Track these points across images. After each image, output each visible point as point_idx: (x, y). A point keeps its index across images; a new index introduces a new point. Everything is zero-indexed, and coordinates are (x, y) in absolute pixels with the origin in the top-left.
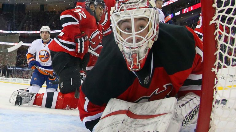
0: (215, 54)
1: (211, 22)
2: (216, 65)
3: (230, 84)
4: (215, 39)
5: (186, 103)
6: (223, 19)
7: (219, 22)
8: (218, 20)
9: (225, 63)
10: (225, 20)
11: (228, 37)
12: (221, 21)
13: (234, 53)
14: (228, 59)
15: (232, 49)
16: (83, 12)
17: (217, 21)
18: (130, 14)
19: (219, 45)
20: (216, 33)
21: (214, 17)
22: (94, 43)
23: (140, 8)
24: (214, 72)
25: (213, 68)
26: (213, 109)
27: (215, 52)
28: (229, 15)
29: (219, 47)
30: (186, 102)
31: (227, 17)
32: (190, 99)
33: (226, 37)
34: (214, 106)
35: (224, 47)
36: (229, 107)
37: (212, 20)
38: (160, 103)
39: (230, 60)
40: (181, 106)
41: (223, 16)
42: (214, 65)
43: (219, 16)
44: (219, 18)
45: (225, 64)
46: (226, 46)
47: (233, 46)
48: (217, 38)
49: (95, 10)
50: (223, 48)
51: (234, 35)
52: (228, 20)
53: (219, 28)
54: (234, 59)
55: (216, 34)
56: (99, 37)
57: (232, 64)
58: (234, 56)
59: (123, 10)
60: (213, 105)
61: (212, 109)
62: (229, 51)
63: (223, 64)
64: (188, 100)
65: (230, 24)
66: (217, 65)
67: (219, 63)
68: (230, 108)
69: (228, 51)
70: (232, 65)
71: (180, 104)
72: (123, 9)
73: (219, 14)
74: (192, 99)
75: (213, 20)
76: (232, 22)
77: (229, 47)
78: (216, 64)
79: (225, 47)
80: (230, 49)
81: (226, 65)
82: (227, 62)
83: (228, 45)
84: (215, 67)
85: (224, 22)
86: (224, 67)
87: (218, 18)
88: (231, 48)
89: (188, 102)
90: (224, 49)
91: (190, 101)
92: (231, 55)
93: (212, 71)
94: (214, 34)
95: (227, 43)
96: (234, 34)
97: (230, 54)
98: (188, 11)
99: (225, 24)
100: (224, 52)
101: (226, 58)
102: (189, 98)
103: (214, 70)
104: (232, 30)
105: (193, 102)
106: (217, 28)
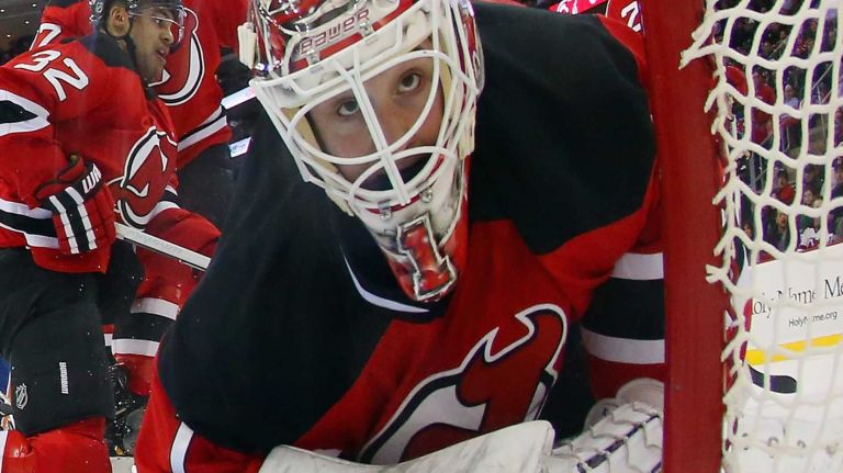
0: (716, 201)
1: (688, 56)
2: (723, 252)
3: (798, 333)
4: (713, 132)
5: (611, 449)
6: (742, 36)
7: (722, 50)
8: (719, 41)
9: (766, 238)
10: (752, 38)
11: (770, 117)
12: (733, 45)
13: (804, 190)
14: (779, 220)
15: (795, 171)
16: (69, 62)
17: (714, 48)
18: (343, 71)
19: (732, 157)
20: (715, 102)
21: (699, 30)
22: (144, 193)
23: (376, 26)
24: (719, 284)
25: (710, 269)
26: (728, 455)
27: (717, 192)
28: (767, 14)
29: (732, 167)
30: (610, 442)
31: (757, 24)
32: (630, 428)
33: (761, 119)
34: (728, 443)
35: (757, 165)
36: (799, 443)
37: (689, 43)
38: (479, 452)
39: (786, 221)
40: (585, 466)
41: (741, 21)
42: (717, 251)
43: (723, 23)
44: (722, 34)
45: (766, 243)
46: (765, 161)
47: (795, 157)
48: (718, 125)
49: (130, 30)
50: (751, 170)
51: (797, 108)
52: (765, 38)
53: (723, 79)
54: (807, 217)
55: (715, 107)
56: (165, 160)
57: (799, 241)
58: (802, 203)
59: (304, 64)
60: (725, 437)
61: (721, 455)
62: (780, 180)
63: (759, 244)
64: (622, 431)
65: (777, 57)
66: (731, 253)
67: (737, 241)
68: (804, 446)
69: (775, 181)
70: (799, 246)
71: (584, 456)
72: (300, 56)
73: (722, 14)
74: (637, 427)
75: (695, 46)
76: (784, 47)
77: (778, 164)
78: (725, 244)
79: (760, 162)
80: (783, 173)
81: (770, 248)
82: (776, 233)
83: (773, 155)
84: (719, 262)
85: (746, 52)
86: (765, 257)
87: (718, 33)
88: (786, 167)
89: (618, 443)
90: (757, 172)
91: (629, 435)
92: (788, 200)
93: (708, 278)
94: (706, 109)
95: (768, 146)
96: (795, 100)
97: (786, 195)
98: (575, 11)
99: (751, 60)
100: (759, 188)
101: (769, 212)
102: (623, 422)
103: (716, 274)
104: (784, 85)
105: (645, 439)
106: (718, 77)
